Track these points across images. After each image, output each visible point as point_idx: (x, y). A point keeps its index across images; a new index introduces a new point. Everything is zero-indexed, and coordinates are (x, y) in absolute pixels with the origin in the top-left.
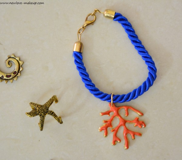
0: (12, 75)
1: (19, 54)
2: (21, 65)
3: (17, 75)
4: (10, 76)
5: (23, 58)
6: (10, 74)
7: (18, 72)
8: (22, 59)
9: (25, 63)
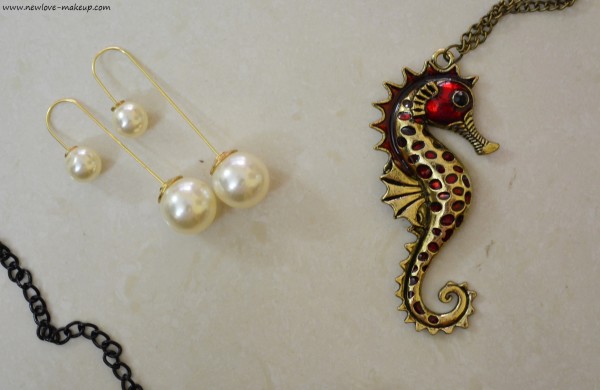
0: (427, 316)
1: (482, 306)
2: (457, 325)
3: (430, 326)
4: (420, 311)
5: (477, 322)
6: (426, 308)
7: (438, 327)
8: (474, 318)
9: (467, 333)
